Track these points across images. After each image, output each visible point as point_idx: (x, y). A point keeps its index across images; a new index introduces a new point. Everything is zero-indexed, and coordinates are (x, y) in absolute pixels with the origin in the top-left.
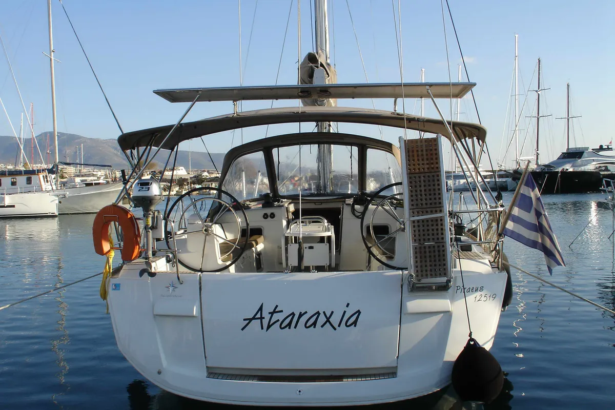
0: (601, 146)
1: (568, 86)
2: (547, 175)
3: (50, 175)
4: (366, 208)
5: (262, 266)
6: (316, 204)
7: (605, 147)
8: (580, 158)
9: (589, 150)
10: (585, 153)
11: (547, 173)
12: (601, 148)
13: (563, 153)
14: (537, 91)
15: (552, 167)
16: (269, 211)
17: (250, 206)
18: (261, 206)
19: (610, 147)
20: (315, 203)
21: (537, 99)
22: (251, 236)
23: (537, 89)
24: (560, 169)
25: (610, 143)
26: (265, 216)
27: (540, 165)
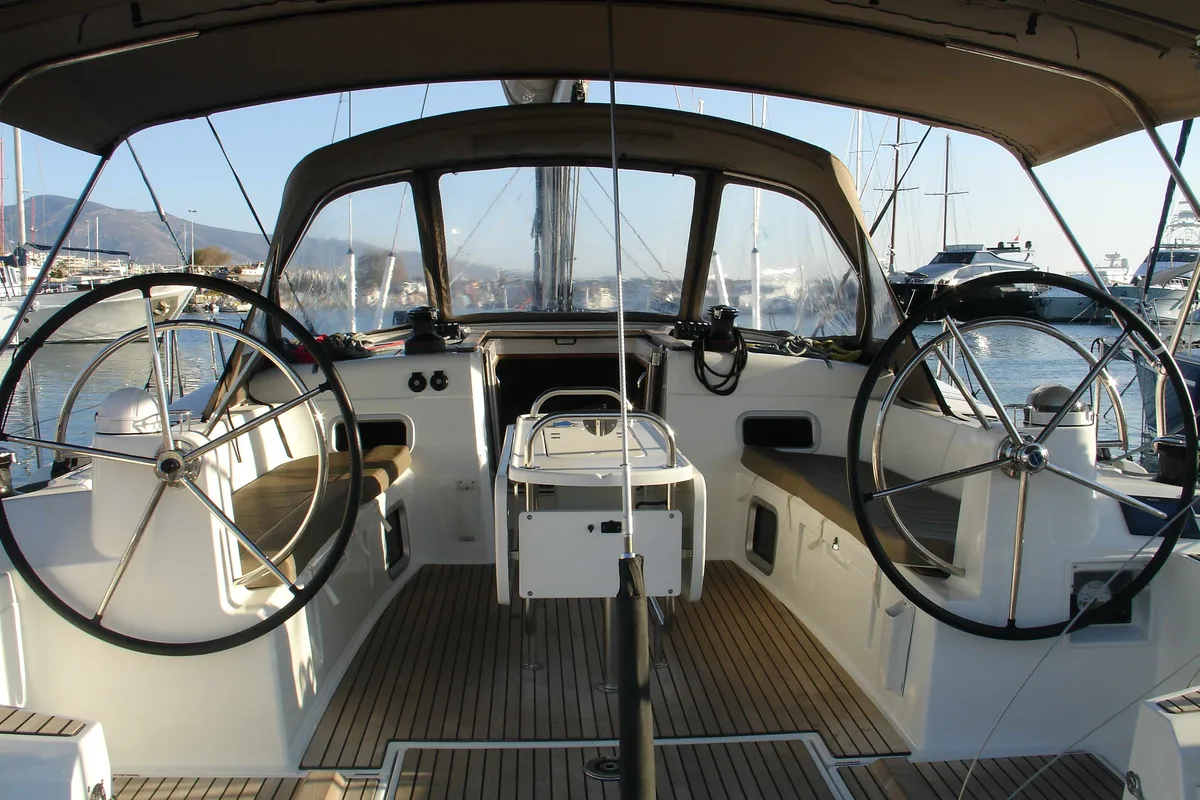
0: (1001, 244)
1: (948, 139)
2: (914, 291)
3: (9, 267)
4: (740, 363)
5: (406, 551)
6: (559, 341)
7: (1006, 246)
8: (968, 262)
9: (984, 250)
10: (976, 256)
11: (914, 286)
12: (1001, 248)
13: (940, 254)
14: (894, 146)
15: (922, 276)
16: (427, 366)
17: (367, 347)
18: (401, 346)
19: (1016, 246)
20: (556, 338)
21: (895, 158)
22: (369, 445)
23: (895, 143)
24: (935, 282)
25: (1017, 239)
26: (417, 383)
27: (896, 274)
